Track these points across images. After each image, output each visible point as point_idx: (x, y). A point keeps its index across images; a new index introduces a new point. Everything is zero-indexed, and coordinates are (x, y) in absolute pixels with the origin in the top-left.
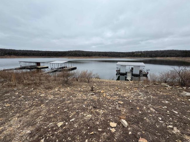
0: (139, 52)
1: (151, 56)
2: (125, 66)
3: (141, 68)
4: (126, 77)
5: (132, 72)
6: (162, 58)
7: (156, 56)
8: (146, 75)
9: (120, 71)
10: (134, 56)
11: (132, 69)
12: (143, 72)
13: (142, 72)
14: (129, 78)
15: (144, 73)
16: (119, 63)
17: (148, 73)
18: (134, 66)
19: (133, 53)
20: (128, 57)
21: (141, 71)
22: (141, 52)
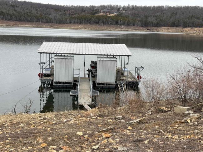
0: (110, 9)
1: (145, 25)
2: (70, 56)
3: (120, 64)
4: (75, 98)
5: (94, 76)
6: (174, 29)
7: (158, 25)
8: (133, 86)
9: (51, 75)
10: (98, 23)
11: (94, 66)
12: (126, 74)
13: (123, 74)
14: (85, 99)
15: (129, 80)
16: (46, 46)
17: (139, 77)
18: (99, 56)
19: (93, 10)
21: (120, 73)
22: (118, 9)
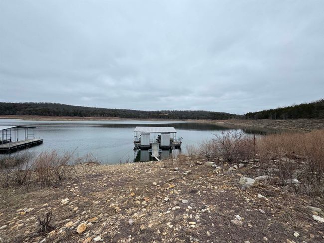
0: (166, 112)
1: (181, 118)
2: (149, 133)
4: (151, 153)
9: (140, 142)
10: (160, 118)
13: (173, 141)
14: (155, 154)
16: (138, 129)
18: (162, 133)
19: (158, 113)
20: (152, 119)
21: (171, 141)
